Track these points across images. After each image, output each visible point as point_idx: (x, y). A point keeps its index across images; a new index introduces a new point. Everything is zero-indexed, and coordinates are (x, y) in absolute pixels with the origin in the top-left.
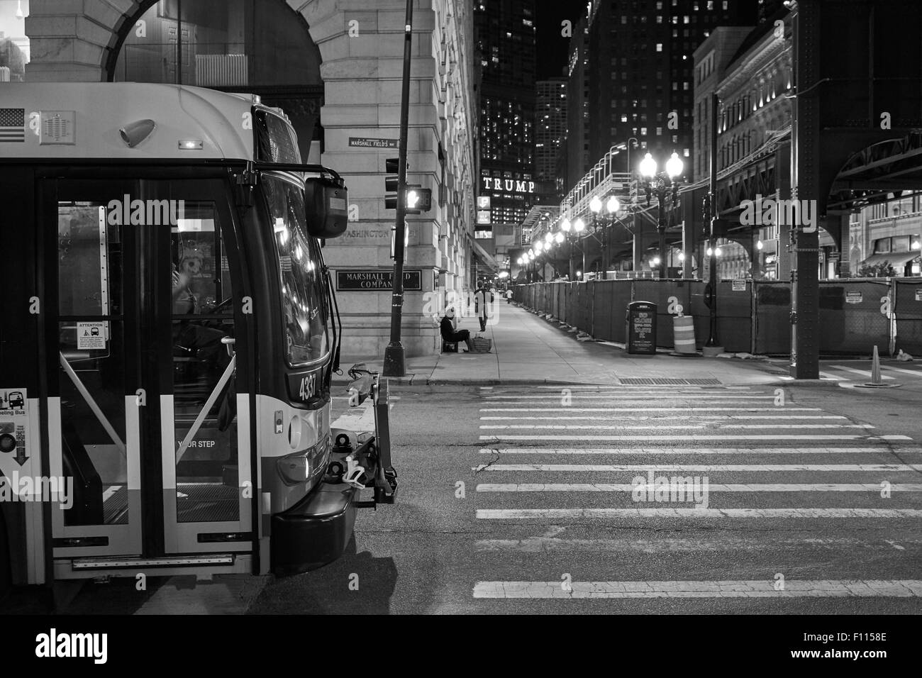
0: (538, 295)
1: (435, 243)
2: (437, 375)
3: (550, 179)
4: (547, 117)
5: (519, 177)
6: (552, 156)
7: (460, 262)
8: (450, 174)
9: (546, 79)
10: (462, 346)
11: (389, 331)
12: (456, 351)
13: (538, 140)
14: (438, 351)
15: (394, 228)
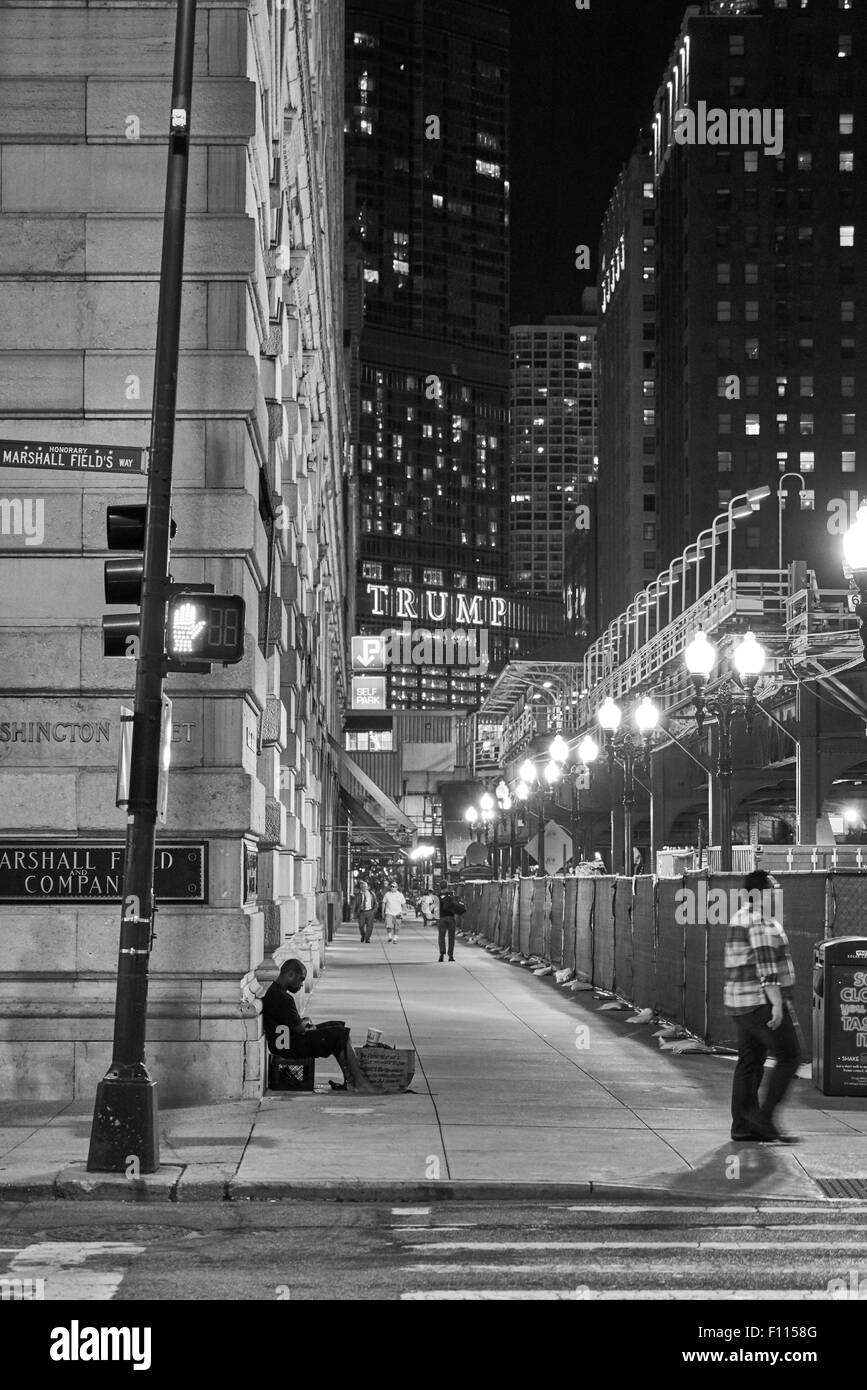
0: (527, 913)
1: (250, 763)
2: (254, 1170)
3: (548, 591)
4: (541, 421)
5: (463, 582)
6: (554, 526)
7: (309, 817)
8: (286, 566)
9: (539, 322)
10: (327, 1070)
11: (108, 1027)
12: (308, 1084)
13: (514, 485)
14: (256, 1088)
15: (130, 713)
